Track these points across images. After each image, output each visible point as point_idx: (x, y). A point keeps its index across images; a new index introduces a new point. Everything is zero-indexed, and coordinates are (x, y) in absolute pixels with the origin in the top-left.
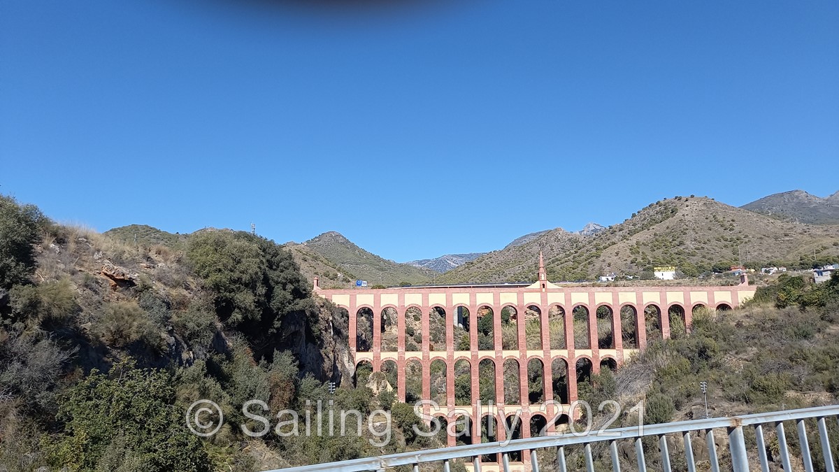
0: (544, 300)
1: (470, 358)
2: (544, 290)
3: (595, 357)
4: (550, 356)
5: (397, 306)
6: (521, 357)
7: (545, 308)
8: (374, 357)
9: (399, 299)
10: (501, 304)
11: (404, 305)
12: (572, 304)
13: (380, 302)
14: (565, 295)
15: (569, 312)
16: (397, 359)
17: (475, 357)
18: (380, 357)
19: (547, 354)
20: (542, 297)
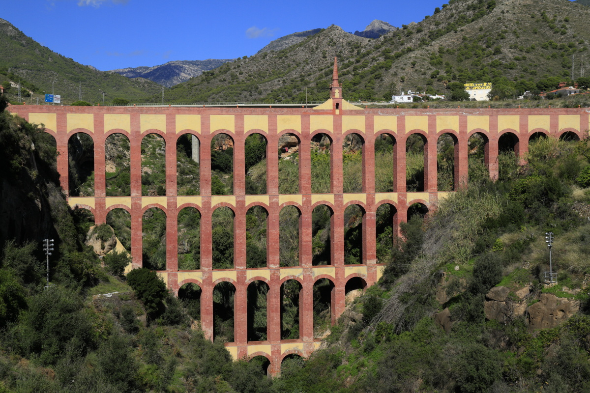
0: (338, 125)
1: (234, 205)
2: (337, 112)
3: (402, 202)
4: (342, 202)
5: (129, 132)
6: (304, 203)
7: (339, 136)
8: (96, 204)
9: (132, 122)
10: (279, 131)
11: (139, 132)
12: (375, 131)
13: (103, 126)
14: (367, 119)
15: (370, 143)
16: (130, 207)
17: (241, 203)
18: (105, 204)
19: (340, 199)
20: (335, 122)
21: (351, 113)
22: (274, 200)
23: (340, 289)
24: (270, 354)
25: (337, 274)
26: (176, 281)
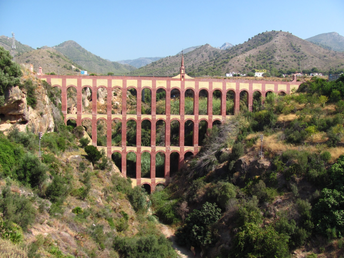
0: (183, 85)
1: (136, 119)
2: (183, 79)
3: (210, 120)
5: (92, 87)
6: (167, 119)
7: (183, 90)
8: (77, 117)
9: (93, 82)
10: (156, 88)
11: (96, 87)
12: (199, 89)
13: (81, 84)
14: (195, 83)
15: (197, 93)
16: (92, 119)
17: (139, 118)
18: (81, 117)
19: (183, 118)
20: (181, 84)
21: (189, 80)
22: (154, 117)
23: (182, 156)
24: (151, 183)
25: (180, 150)
26: (111, 151)
